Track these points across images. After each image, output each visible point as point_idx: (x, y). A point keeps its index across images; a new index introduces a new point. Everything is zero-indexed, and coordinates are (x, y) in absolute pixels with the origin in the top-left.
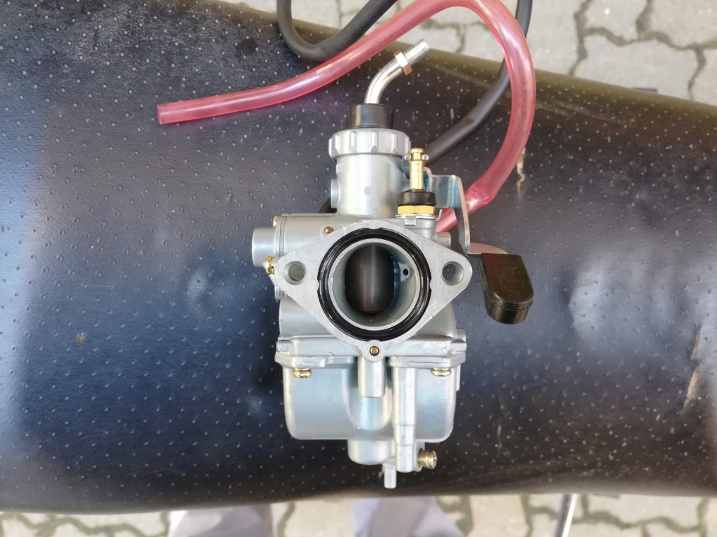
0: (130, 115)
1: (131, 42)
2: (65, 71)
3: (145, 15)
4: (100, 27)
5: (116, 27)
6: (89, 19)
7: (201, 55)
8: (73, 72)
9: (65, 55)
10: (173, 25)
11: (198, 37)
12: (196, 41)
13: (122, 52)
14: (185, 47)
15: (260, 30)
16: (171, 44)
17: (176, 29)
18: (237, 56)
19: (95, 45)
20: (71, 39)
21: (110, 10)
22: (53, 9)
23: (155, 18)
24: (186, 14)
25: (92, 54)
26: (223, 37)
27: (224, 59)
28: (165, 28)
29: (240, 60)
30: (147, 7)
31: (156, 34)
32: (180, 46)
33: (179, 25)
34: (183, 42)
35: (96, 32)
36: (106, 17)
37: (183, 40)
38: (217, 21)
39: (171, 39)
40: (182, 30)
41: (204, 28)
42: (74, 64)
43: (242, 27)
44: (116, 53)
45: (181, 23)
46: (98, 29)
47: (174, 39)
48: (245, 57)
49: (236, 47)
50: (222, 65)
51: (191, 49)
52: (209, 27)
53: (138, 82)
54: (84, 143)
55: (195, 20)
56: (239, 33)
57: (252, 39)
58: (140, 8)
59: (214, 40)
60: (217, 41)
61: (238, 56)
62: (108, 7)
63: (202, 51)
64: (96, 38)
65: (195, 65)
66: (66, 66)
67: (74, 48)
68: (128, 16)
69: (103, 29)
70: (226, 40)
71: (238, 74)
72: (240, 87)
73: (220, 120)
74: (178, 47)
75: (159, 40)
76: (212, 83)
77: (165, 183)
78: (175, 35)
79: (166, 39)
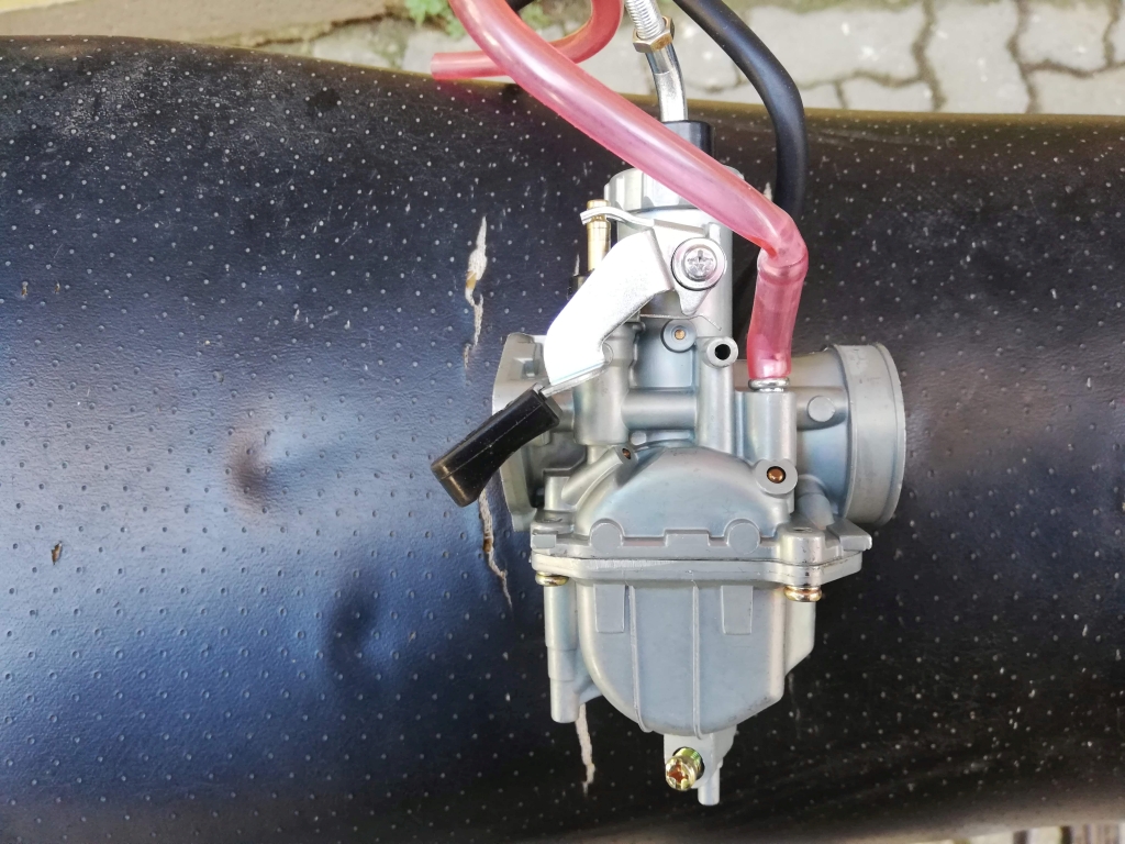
0: (143, 206)
1: (149, 107)
2: (48, 150)
3: (172, 71)
4: (104, 90)
5: (128, 89)
6: (89, 81)
7: (254, 118)
8: (59, 151)
9: (50, 129)
10: (213, 81)
11: (250, 95)
12: (247, 101)
13: (136, 120)
14: (230, 108)
15: (344, 79)
16: (210, 106)
17: (218, 85)
18: (308, 114)
19: (94, 116)
20: (61, 108)
21: (121, 68)
22: (38, 72)
23: (187, 73)
24: (234, 66)
25: (90, 126)
26: (287, 91)
27: (290, 118)
28: (200, 85)
29: (313, 120)
30: (175, 61)
31: (187, 95)
32: (223, 107)
33: (222, 81)
34: (227, 102)
35: (98, 97)
36: (112, 76)
37: (227, 99)
38: (280, 72)
39: (209, 100)
40: (227, 87)
41: (259, 82)
42: (63, 140)
43: (317, 77)
44: (126, 123)
45: (225, 78)
46: (101, 93)
47: (215, 99)
48: (320, 115)
49: (308, 103)
50: (285, 128)
51: (239, 110)
52: (267, 80)
53: (158, 159)
54: (71, 248)
55: (246, 72)
56: (312, 84)
57: (331, 91)
58: (165, 63)
59: (273, 96)
60: (279, 97)
61: (312, 115)
62: (117, 64)
63: (255, 111)
64: (97, 104)
65: (246, 131)
66: (51, 144)
67: (64, 120)
68: (147, 74)
69: (108, 93)
70: (292, 95)
71: (310, 138)
72: (313, 155)
73: (281, 203)
74: (218, 109)
75: (191, 102)
76: (270, 154)
77: (195, 300)
78: (216, 94)
79: (202, 100)
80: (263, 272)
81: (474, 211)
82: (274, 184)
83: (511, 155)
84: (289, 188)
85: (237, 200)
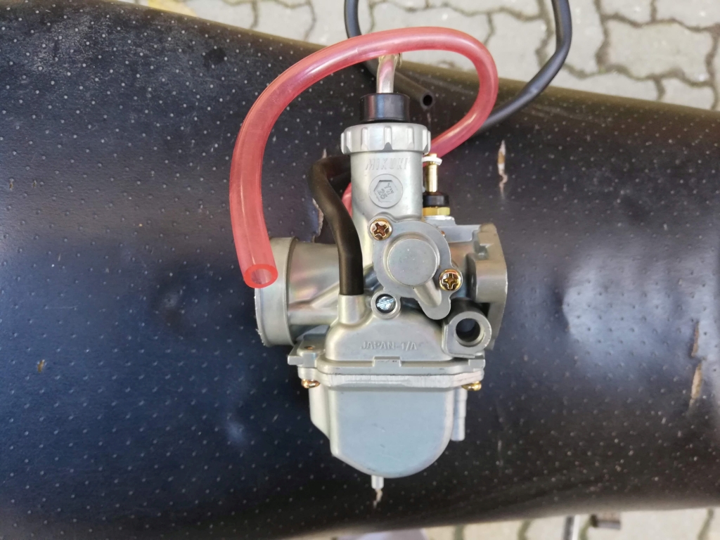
0: (93, 126)
1: (93, 53)
2: (23, 82)
3: (108, 26)
4: (60, 38)
5: (78, 38)
6: (49, 30)
7: (167, 65)
8: (31, 83)
9: (23, 65)
10: (137, 36)
11: (164, 48)
12: (162, 52)
13: (84, 62)
14: (150, 57)
15: (228, 41)
16: (136, 54)
17: (141, 39)
18: (205, 65)
19: (54, 57)
20: (30, 50)
21: (71, 21)
22: (11, 21)
23: (119, 29)
24: (151, 25)
25: (52, 65)
26: (189, 47)
27: (192, 68)
28: (129, 39)
29: (208, 70)
30: (110, 18)
31: (119, 45)
32: (146, 56)
33: (144, 36)
34: (147, 52)
35: (57, 43)
36: (66, 28)
37: (149, 50)
38: (183, 32)
39: (135, 50)
40: (147, 41)
41: (170, 39)
42: (33, 75)
43: (209, 37)
44: (77, 64)
45: (145, 34)
46: (58, 40)
47: (139, 49)
48: (213, 66)
49: (204, 57)
50: (189, 74)
51: (157, 59)
52: (175, 38)
53: (102, 92)
54: (43, 155)
55: (160, 30)
56: (206, 43)
57: (220, 49)
58: (102, 20)
59: (180, 50)
60: (184, 51)
61: (207, 66)
62: (69, 18)
63: (168, 61)
64: (56, 49)
65: (162, 75)
66: (24, 77)
67: (33, 59)
68: (90, 27)
69: (64, 40)
70: (193, 50)
71: (206, 83)
72: (209, 96)
73: (188, 130)
74: (143, 57)
75: (123, 51)
76: (180, 93)
77: (131, 196)
78: (140, 46)
79: (130, 50)
80: (177, 177)
81: (318, 144)
82: (183, 115)
83: (342, 107)
84: (193, 119)
85: (158, 125)
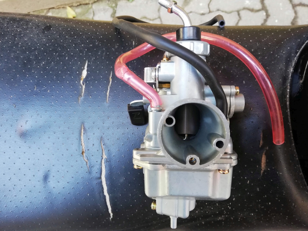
3: (8, 21)
7: (28, 34)
10: (18, 24)
11: (28, 27)
12: (26, 29)
14: (22, 32)
15: (54, 22)
16: (17, 31)
23: (11, 22)
24: (24, 19)
26: (38, 26)
27: (38, 34)
28: (14, 25)
29: (44, 34)
30: (9, 19)
31: (11, 28)
32: (20, 31)
33: (21, 24)
34: (21, 30)
37: (22, 29)
38: (37, 21)
39: (16, 29)
41: (31, 24)
43: (47, 21)
47: (18, 29)
48: (46, 32)
49: (43, 29)
50: (36, 36)
51: (24, 32)
52: (33, 23)
53: (2, 46)
55: (28, 21)
56: (45, 24)
57: (50, 26)
58: (6, 19)
60: (35, 28)
61: (43, 32)
63: (29, 32)
65: (25, 38)
71: (42, 39)
72: (43, 44)
73: (33, 58)
74: (19, 32)
75: (12, 30)
76: (32, 44)
77: (9, 85)
78: (18, 28)
79: (15, 29)
80: (27, 77)
81: (85, 58)
82: (32, 52)
83: (96, 42)
84: (36, 53)
85: (22, 57)
